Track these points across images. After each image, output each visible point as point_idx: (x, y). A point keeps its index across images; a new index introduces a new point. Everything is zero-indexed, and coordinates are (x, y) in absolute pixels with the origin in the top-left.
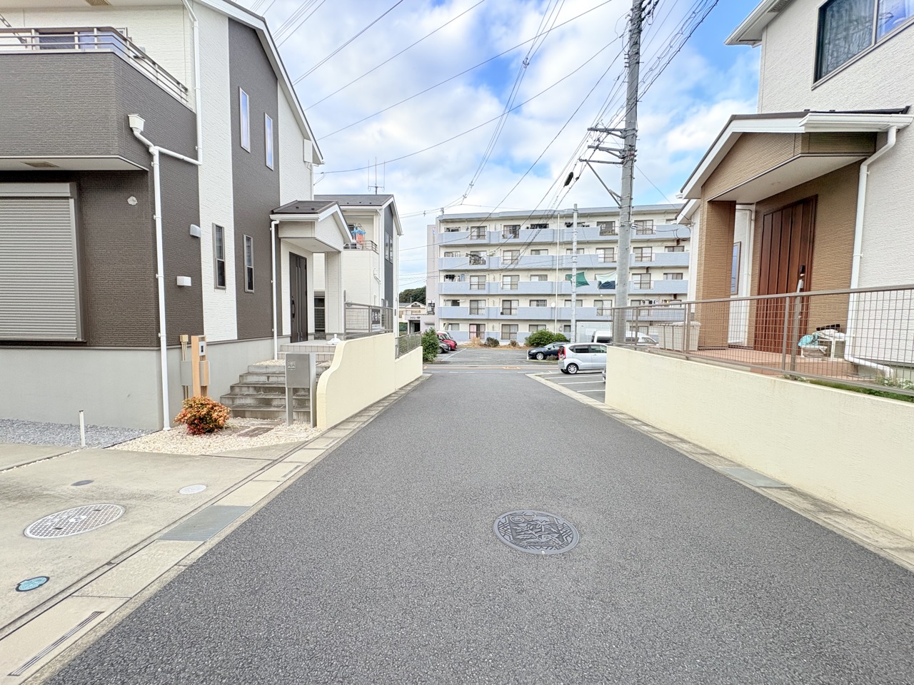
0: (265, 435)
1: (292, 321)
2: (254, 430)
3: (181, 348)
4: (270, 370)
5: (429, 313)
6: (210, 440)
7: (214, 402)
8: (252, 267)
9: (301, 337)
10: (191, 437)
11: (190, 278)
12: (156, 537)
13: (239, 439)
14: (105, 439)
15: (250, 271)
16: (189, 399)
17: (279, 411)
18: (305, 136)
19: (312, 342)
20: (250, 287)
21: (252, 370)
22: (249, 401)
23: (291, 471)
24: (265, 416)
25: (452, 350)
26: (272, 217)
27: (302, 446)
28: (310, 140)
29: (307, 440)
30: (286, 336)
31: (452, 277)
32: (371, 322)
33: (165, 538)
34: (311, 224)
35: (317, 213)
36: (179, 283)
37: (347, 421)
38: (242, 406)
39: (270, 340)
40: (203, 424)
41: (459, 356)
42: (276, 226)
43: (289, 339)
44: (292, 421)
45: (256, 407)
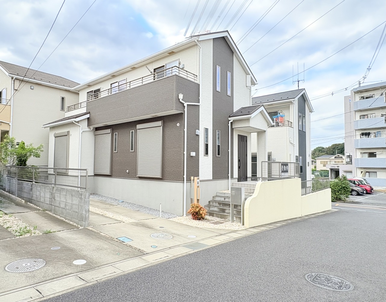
0: (220, 224)
1: (239, 170)
2: (216, 222)
3: (191, 182)
4: (226, 195)
5: (347, 163)
6: (199, 222)
7: (201, 206)
8: (220, 145)
9: (243, 179)
10: (193, 220)
11: (195, 153)
12: (181, 245)
13: (209, 224)
14: (166, 216)
15: (219, 146)
16: (193, 204)
17: (228, 215)
18: (247, 74)
19: (249, 182)
20: (219, 154)
21: (218, 195)
22: (216, 209)
23: (227, 239)
24: (222, 217)
25: (367, 193)
26: (229, 119)
27: (235, 231)
28: (250, 75)
29: (238, 230)
30: (235, 178)
31: (368, 134)
32: (281, 172)
33: (183, 246)
34: (248, 120)
35: (250, 114)
36: (191, 155)
37: (262, 226)
38: (213, 211)
39: (227, 180)
40: (197, 215)
41: (373, 199)
42: (232, 123)
43: (237, 180)
44: (233, 221)
45: (218, 212)
